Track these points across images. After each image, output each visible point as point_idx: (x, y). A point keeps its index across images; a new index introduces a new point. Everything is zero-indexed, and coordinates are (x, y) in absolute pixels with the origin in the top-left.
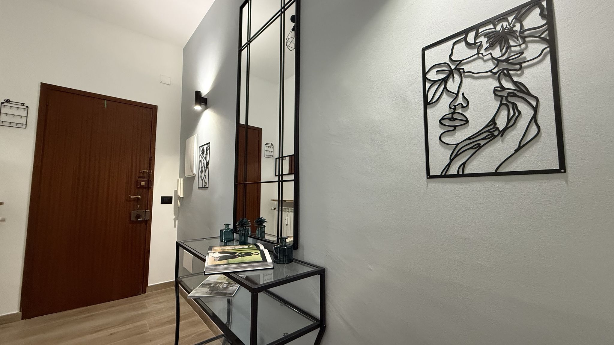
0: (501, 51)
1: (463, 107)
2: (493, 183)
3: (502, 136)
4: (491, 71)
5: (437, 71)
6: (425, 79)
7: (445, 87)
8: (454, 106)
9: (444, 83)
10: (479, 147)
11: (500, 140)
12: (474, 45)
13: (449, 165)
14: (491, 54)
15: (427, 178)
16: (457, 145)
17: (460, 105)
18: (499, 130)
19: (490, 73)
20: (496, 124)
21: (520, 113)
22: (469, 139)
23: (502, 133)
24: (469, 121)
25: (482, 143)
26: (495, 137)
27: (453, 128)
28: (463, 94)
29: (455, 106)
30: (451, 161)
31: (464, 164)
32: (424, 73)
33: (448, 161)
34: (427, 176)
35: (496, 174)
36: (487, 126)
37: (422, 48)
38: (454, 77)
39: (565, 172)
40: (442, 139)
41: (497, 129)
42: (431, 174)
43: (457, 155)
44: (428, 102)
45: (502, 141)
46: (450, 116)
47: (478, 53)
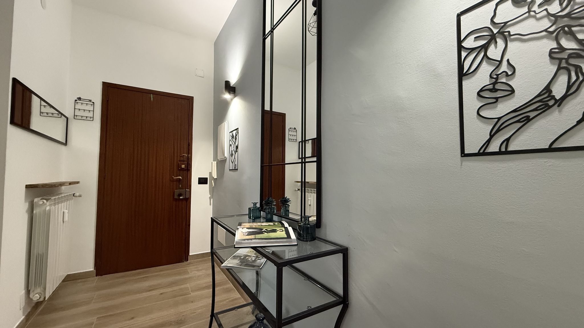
0: (561, 4)
1: (507, 75)
2: (546, 161)
3: (559, 106)
4: (546, 30)
5: (475, 38)
6: (460, 48)
7: (485, 55)
8: (496, 75)
9: (483, 50)
10: (528, 120)
11: (557, 110)
12: (523, 3)
13: (488, 142)
14: (546, 10)
15: (462, 156)
16: (499, 119)
17: (504, 73)
18: (555, 99)
19: (544, 33)
20: (551, 92)
22: (515, 111)
23: (560, 102)
24: (515, 91)
25: (532, 115)
26: (550, 107)
27: (494, 100)
28: (508, 60)
29: (498, 75)
30: (491, 136)
31: (508, 140)
32: (460, 41)
33: (488, 137)
34: (461, 155)
35: (551, 149)
36: (539, 95)
37: (458, 14)
38: (496, 42)
40: (481, 113)
41: (553, 97)
42: (467, 152)
43: (498, 131)
44: (464, 72)
45: (560, 111)
46: (491, 87)
47: (529, 11)
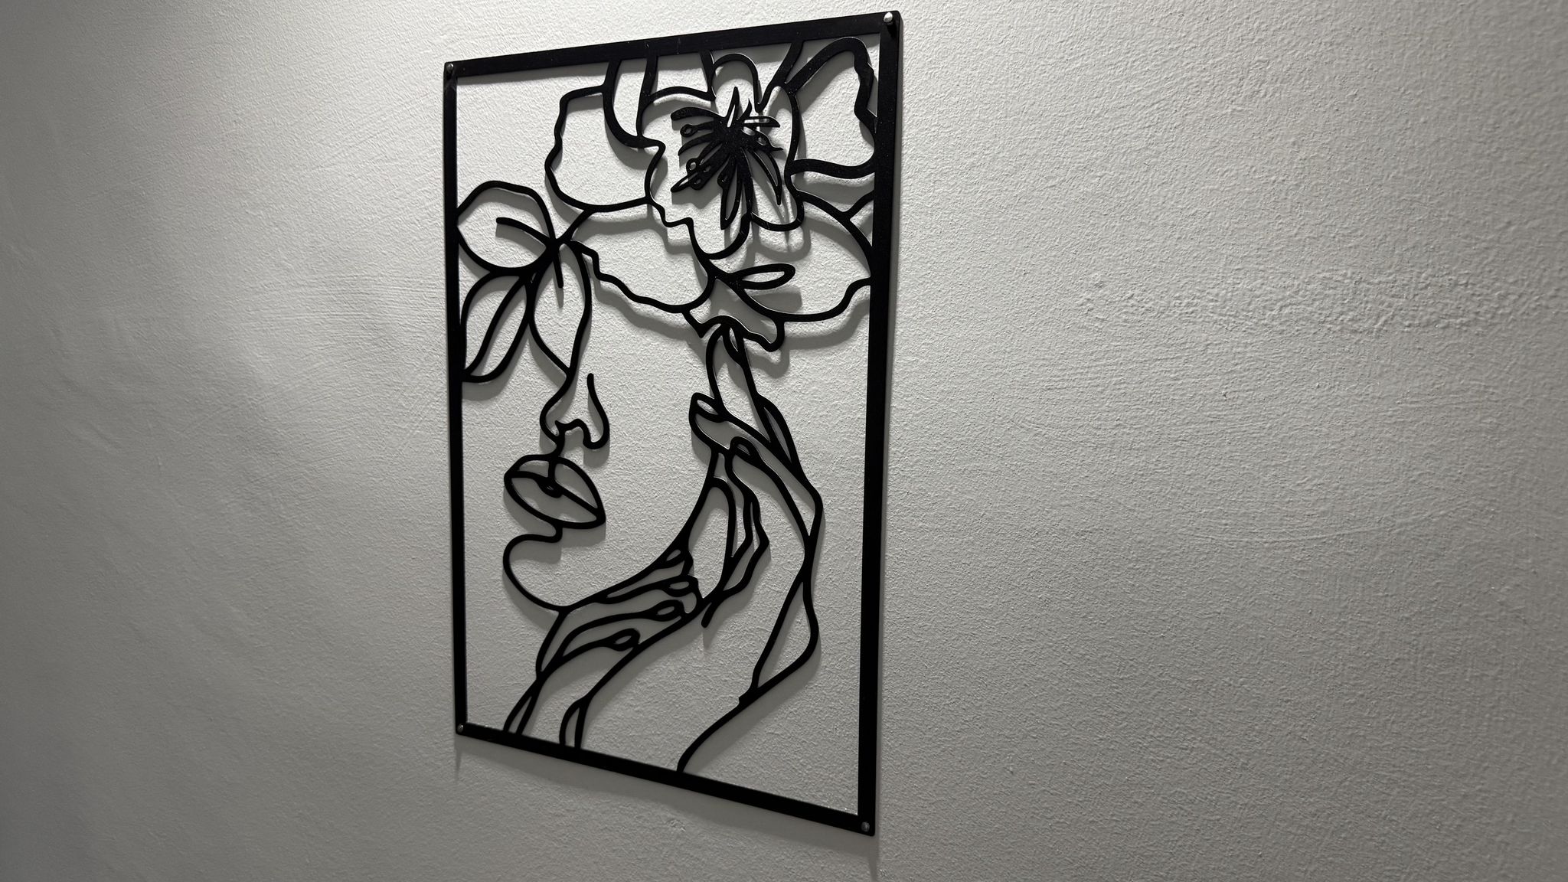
0: (725, 224)
1: (587, 442)
2: (669, 815)
3: (705, 623)
4: (685, 309)
5: (501, 221)
6: (455, 244)
7: (529, 320)
8: (558, 424)
9: (522, 292)
10: (632, 647)
11: (701, 638)
12: (636, 149)
13: (533, 695)
14: (689, 222)
15: (458, 732)
16: (564, 611)
17: (578, 428)
18: (698, 595)
19: (679, 319)
20: (689, 562)
21: (765, 542)
22: (601, 597)
23: (711, 606)
24: (608, 519)
25: (647, 629)
26: (687, 619)
27: (550, 531)
28: (590, 379)
29: (563, 428)
30: (543, 676)
31: (582, 706)
32: (454, 213)
33: (531, 678)
34: (457, 725)
35: (680, 779)
36: (661, 563)
37: (447, 64)
38: (560, 283)
39: (871, 832)
40: (517, 569)
41: (694, 583)
42: (473, 718)
43: (560, 660)
44: (467, 365)
45: (707, 645)
46: (541, 467)
47: (648, 200)
